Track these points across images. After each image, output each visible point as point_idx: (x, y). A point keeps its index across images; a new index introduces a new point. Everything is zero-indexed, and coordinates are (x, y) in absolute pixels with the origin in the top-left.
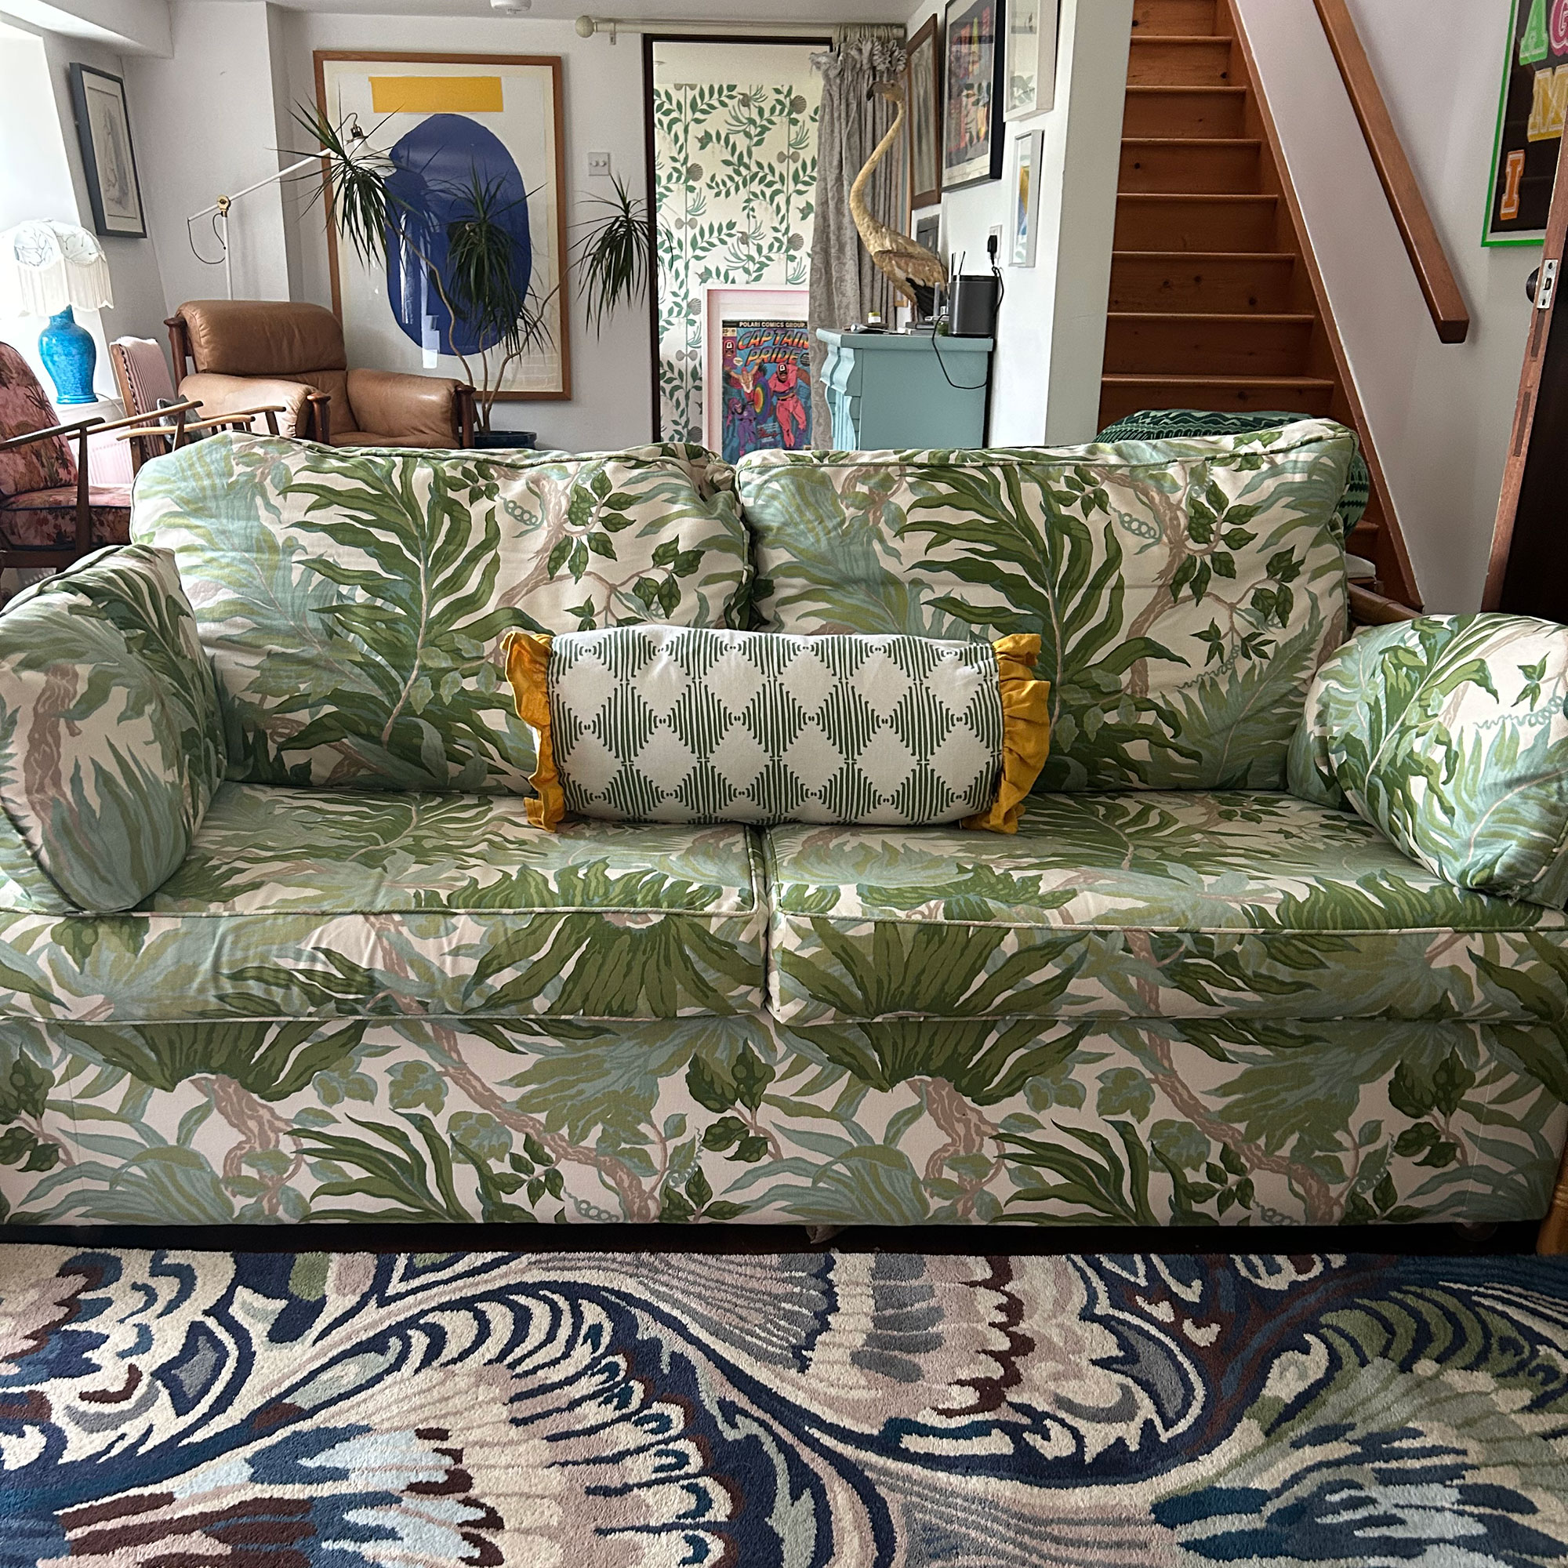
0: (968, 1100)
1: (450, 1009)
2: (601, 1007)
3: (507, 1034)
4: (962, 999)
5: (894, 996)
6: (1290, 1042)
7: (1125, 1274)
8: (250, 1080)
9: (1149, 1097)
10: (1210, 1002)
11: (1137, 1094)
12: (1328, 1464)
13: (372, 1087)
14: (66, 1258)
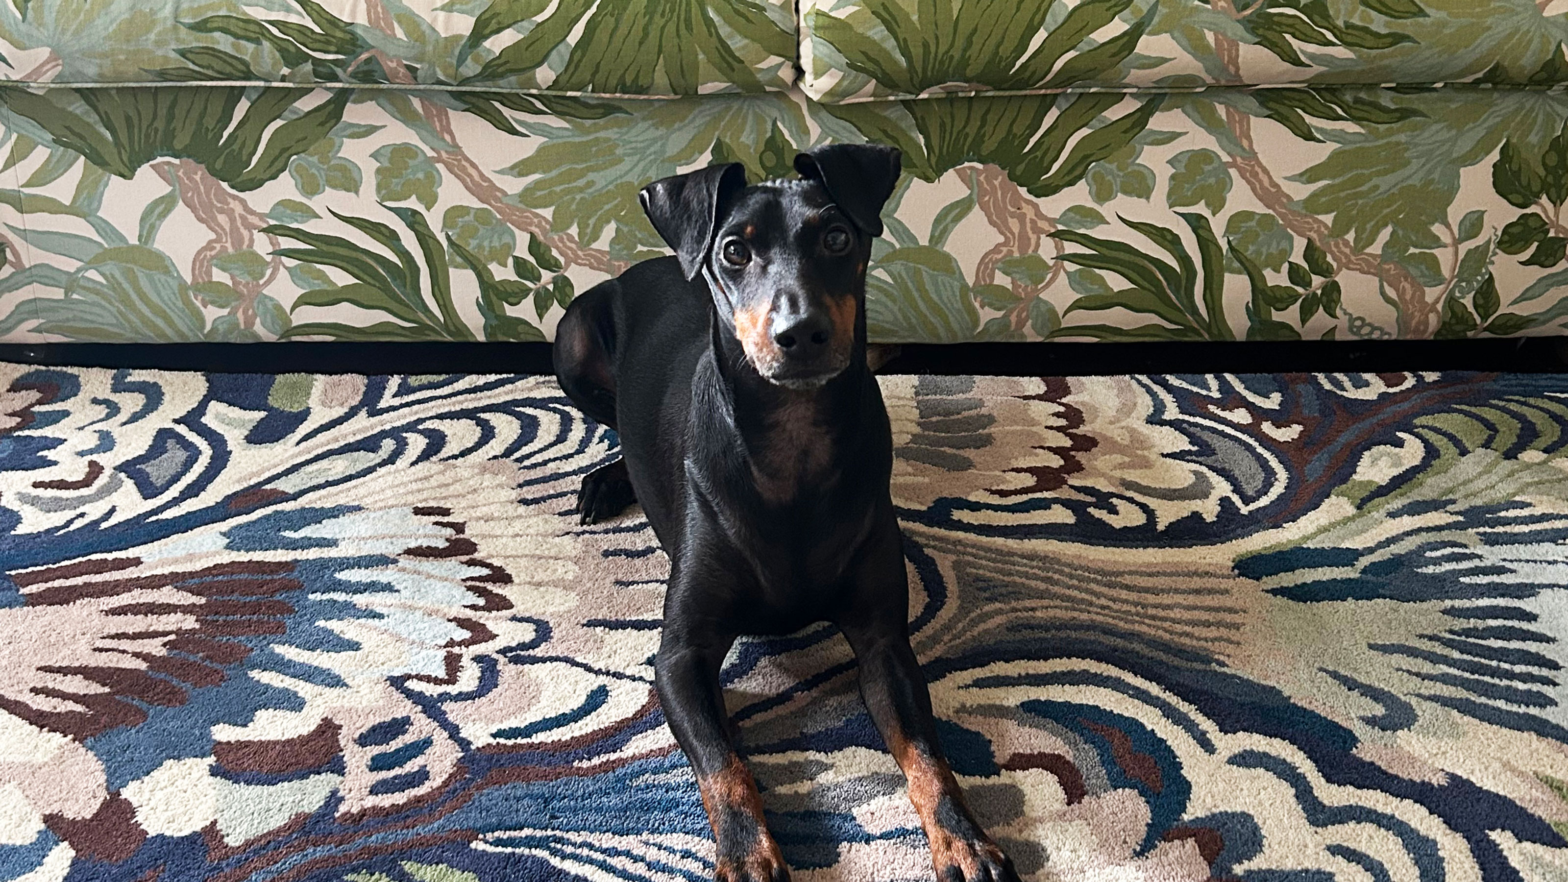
0: (1023, 191)
1: (442, 78)
2: (613, 82)
3: (506, 112)
4: (1018, 64)
5: (942, 62)
6: (1385, 117)
7: (1195, 389)
8: (218, 165)
9: (1225, 184)
10: (1297, 62)
11: (1212, 180)
12: (1429, 530)
13: (355, 175)
14: (17, 375)
